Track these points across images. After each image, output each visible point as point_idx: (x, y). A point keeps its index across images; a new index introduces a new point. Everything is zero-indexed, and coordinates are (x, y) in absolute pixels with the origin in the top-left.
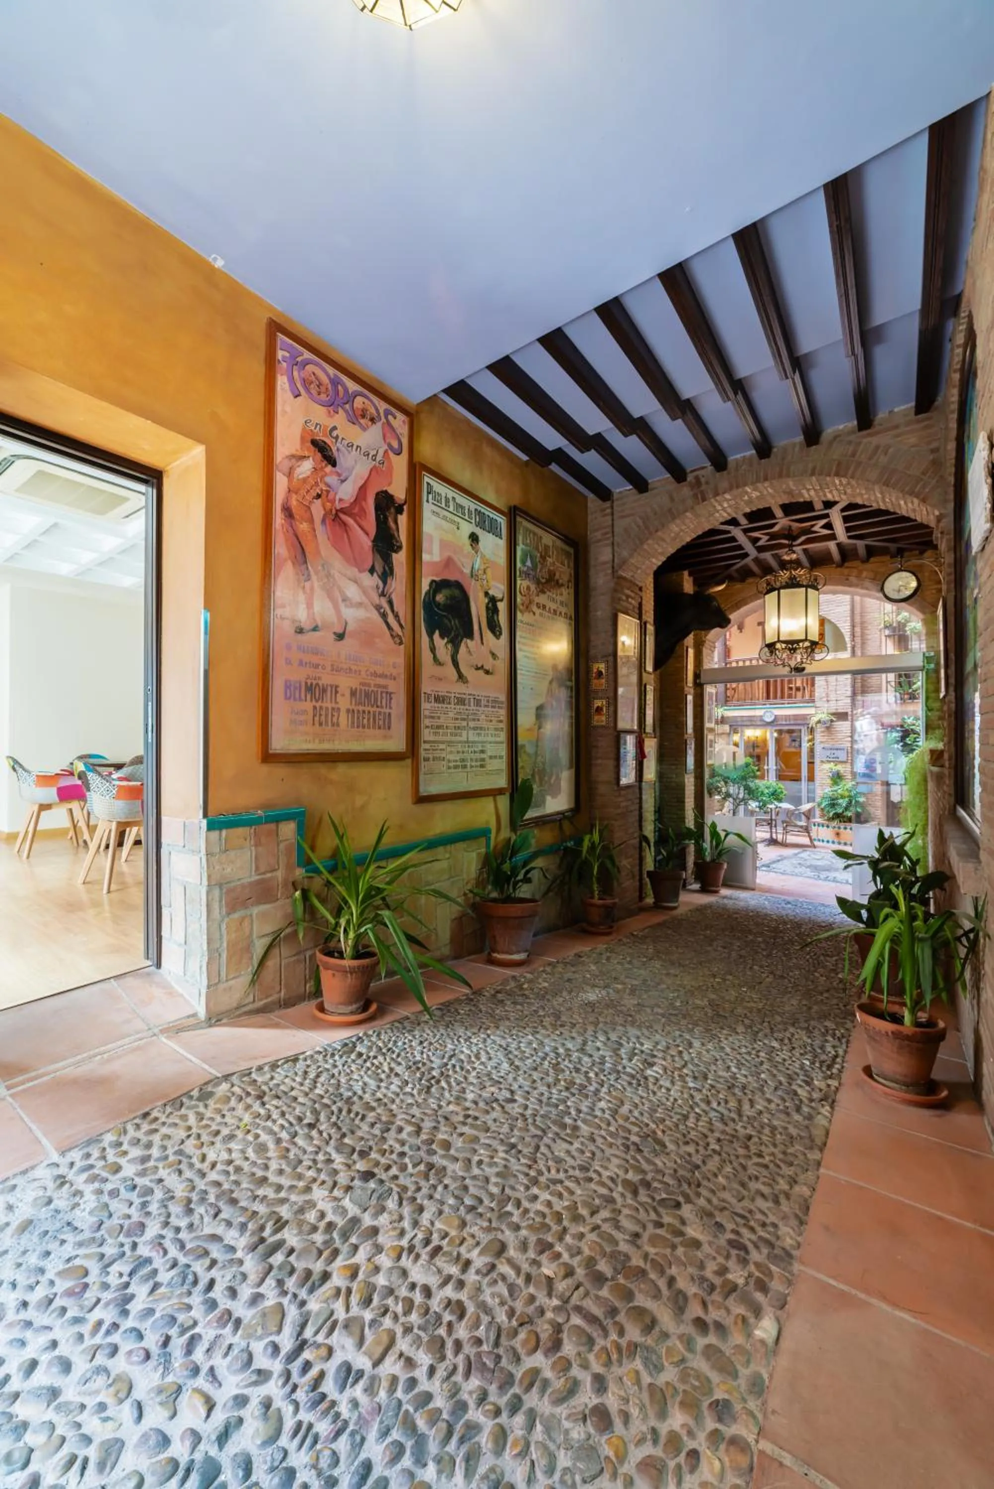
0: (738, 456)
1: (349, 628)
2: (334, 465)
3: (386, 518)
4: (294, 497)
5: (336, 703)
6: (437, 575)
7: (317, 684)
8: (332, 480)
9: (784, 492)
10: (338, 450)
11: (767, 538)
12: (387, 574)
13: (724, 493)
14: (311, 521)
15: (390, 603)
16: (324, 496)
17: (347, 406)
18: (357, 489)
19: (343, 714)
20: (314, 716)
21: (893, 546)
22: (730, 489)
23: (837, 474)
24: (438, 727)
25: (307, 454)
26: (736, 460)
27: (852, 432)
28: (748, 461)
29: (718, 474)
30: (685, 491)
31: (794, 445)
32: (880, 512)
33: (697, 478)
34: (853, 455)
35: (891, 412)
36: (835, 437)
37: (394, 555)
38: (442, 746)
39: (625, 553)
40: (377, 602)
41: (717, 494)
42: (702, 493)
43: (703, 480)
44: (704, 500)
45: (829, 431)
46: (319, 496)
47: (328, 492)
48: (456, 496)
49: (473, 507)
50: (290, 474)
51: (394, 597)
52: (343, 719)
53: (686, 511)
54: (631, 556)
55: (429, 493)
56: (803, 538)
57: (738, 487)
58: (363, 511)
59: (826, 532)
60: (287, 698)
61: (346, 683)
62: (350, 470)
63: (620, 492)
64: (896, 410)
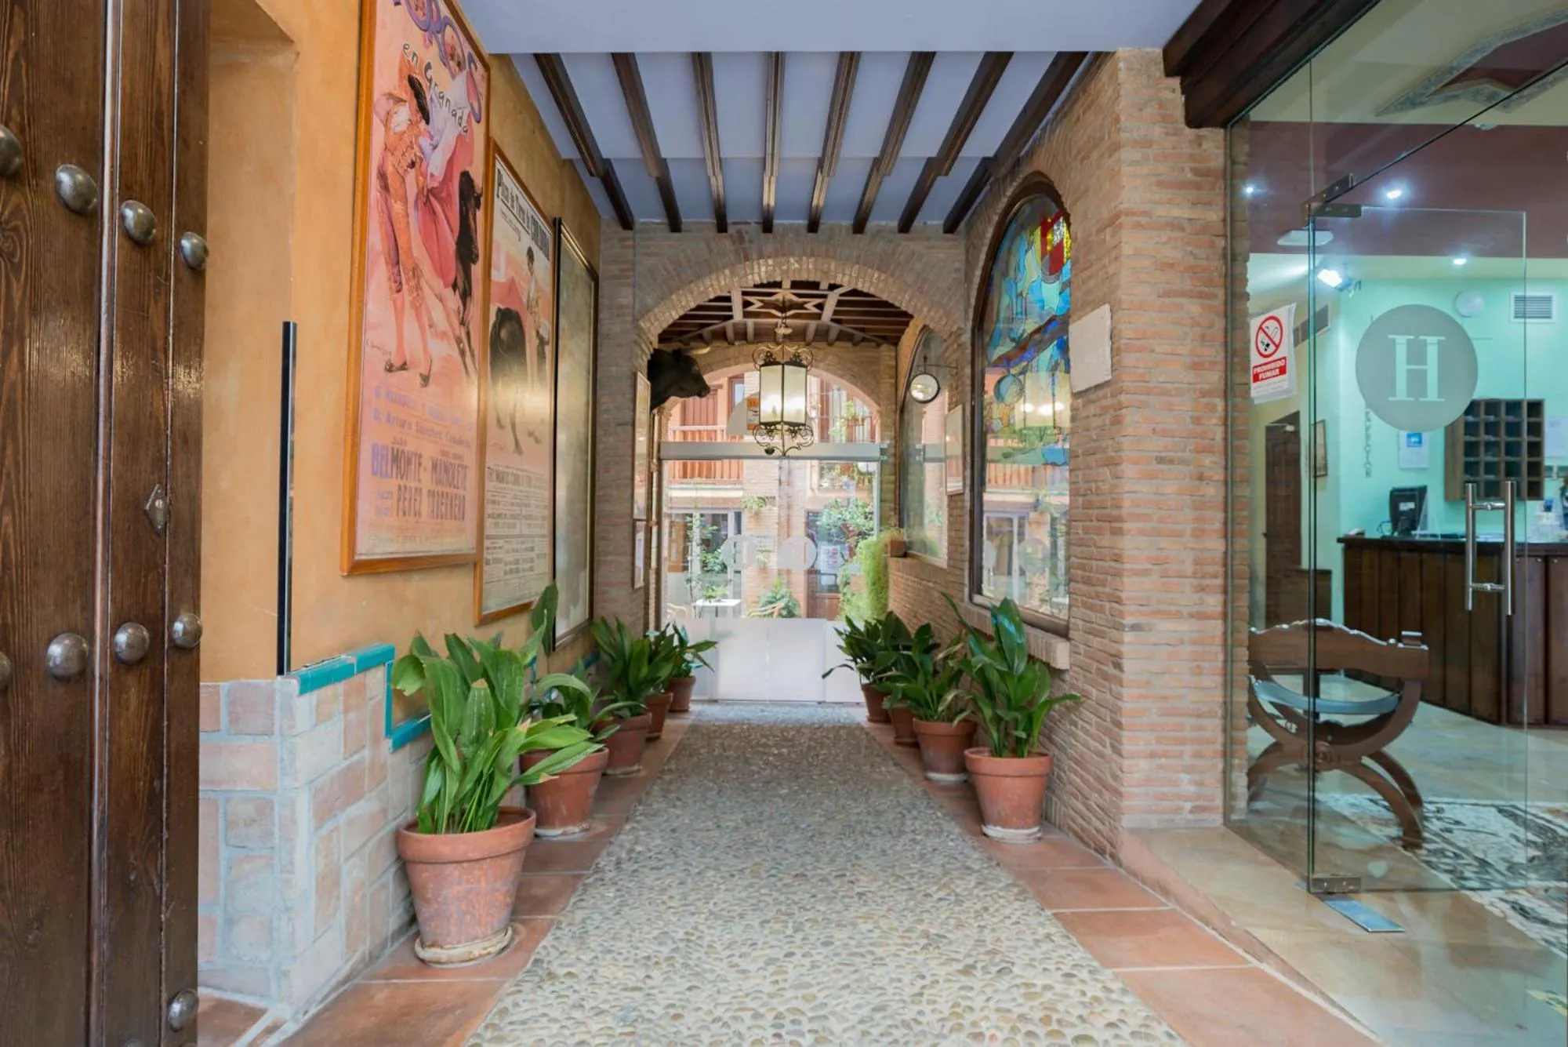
0: (786, 222)
1: (434, 369)
2: (428, 122)
3: (467, 212)
4: (390, 159)
5: (419, 481)
6: (501, 302)
7: (403, 452)
8: (425, 142)
9: (822, 271)
10: (431, 99)
11: (760, 304)
12: (466, 295)
13: (769, 257)
14: (405, 202)
15: (468, 334)
16: (417, 165)
17: (440, 36)
18: (445, 163)
19: (425, 499)
20: (399, 501)
21: (859, 335)
22: (775, 255)
23: (878, 269)
24: (499, 516)
25: (404, 96)
26: (782, 224)
27: (891, 231)
28: (795, 230)
29: (763, 235)
30: (726, 242)
31: (841, 227)
32: (885, 304)
33: (739, 232)
34: (893, 254)
35: (925, 223)
36: (878, 232)
37: (473, 266)
38: (500, 543)
39: (650, 301)
40: (457, 332)
41: (761, 256)
42: (745, 250)
43: (746, 237)
44: (747, 259)
45: (872, 224)
46: (413, 165)
47: (421, 160)
48: (520, 196)
49: (531, 213)
50: (386, 123)
51: (471, 327)
52: (425, 505)
53: (725, 267)
54: (657, 304)
55: (499, 185)
56: (792, 312)
57: (784, 255)
58: (449, 195)
59: (816, 310)
60: (374, 473)
61: (429, 451)
62: (441, 133)
63: (644, 223)
64: (929, 223)
